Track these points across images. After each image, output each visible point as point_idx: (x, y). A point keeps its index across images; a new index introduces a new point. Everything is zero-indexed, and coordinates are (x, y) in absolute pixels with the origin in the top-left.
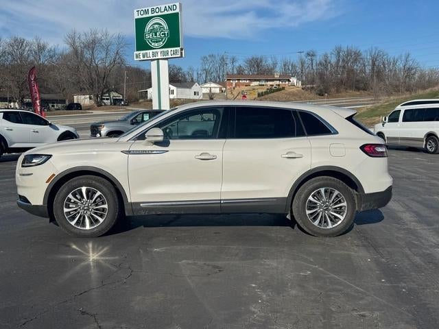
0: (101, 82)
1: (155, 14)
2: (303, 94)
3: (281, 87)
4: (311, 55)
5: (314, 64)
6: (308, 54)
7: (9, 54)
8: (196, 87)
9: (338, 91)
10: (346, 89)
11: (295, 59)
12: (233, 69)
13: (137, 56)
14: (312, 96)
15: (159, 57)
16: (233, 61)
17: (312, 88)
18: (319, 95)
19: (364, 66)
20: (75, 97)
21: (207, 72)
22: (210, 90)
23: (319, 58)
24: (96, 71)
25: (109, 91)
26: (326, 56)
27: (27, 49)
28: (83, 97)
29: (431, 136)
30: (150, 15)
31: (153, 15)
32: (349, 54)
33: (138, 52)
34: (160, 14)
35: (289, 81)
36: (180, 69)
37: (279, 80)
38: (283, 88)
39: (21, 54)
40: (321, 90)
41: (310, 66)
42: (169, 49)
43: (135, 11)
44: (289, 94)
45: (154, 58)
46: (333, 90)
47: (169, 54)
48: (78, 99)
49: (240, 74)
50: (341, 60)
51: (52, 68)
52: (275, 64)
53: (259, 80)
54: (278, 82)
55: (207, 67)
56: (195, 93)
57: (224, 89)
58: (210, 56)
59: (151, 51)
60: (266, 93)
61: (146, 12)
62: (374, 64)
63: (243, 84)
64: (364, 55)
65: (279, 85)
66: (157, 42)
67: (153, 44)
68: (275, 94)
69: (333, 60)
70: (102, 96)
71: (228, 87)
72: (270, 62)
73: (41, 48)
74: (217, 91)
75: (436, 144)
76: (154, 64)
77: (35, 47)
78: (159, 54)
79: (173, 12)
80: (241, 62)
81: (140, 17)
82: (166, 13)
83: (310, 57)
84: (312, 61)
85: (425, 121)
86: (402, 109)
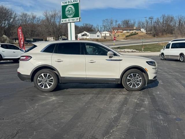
0: (58, 31)
1: (69, 4)
2: (146, 36)
3: (136, 33)
4: (151, 18)
5: (152, 22)
6: (150, 18)
7: (21, 20)
8: (98, 33)
9: (162, 35)
10: (166, 34)
11: (144, 20)
12: (116, 25)
13: (62, 21)
14: (150, 37)
15: (71, 21)
16: (116, 22)
17: (151, 33)
18: (154, 36)
19: (175, 23)
20: (48, 38)
21: (105, 27)
22: (105, 35)
23: (154, 20)
24: (56, 27)
25: (61, 36)
26: (158, 19)
27: (28, 18)
28: (51, 38)
29: (182, 54)
30: (67, 4)
31: (68, 4)
32: (168, 18)
33: (63, 20)
34: (71, 3)
35: (140, 30)
36: (92, 26)
37: (136, 30)
38: (137, 34)
39: (26, 20)
40: (154, 34)
41: (151, 23)
42: (75, 18)
43: (62, 2)
44: (140, 36)
45: (69, 22)
46: (160, 34)
47: (75, 20)
48: (49, 39)
49: (119, 28)
50: (165, 21)
51: (38, 26)
52: (134, 23)
53: (127, 30)
54: (135, 31)
55: (105, 24)
56: (98, 36)
57: (111, 34)
58: (106, 20)
59: (68, 19)
60: (129, 36)
61: (66, 3)
62: (180, 22)
63: (119, 32)
64: (175, 18)
65: (135, 32)
66: (70, 15)
67: (69, 16)
68: (133, 36)
69: (161, 21)
70: (58, 38)
71: (113, 33)
72: (132, 22)
73: (34, 18)
74: (108, 35)
75: (184, 58)
76: (69, 24)
77: (31, 17)
78: (71, 20)
79: (76, 2)
80: (120, 22)
81: (64, 5)
82: (74, 3)
83: (150, 20)
84: (151, 21)
85: (180, 48)
86: (171, 43)
